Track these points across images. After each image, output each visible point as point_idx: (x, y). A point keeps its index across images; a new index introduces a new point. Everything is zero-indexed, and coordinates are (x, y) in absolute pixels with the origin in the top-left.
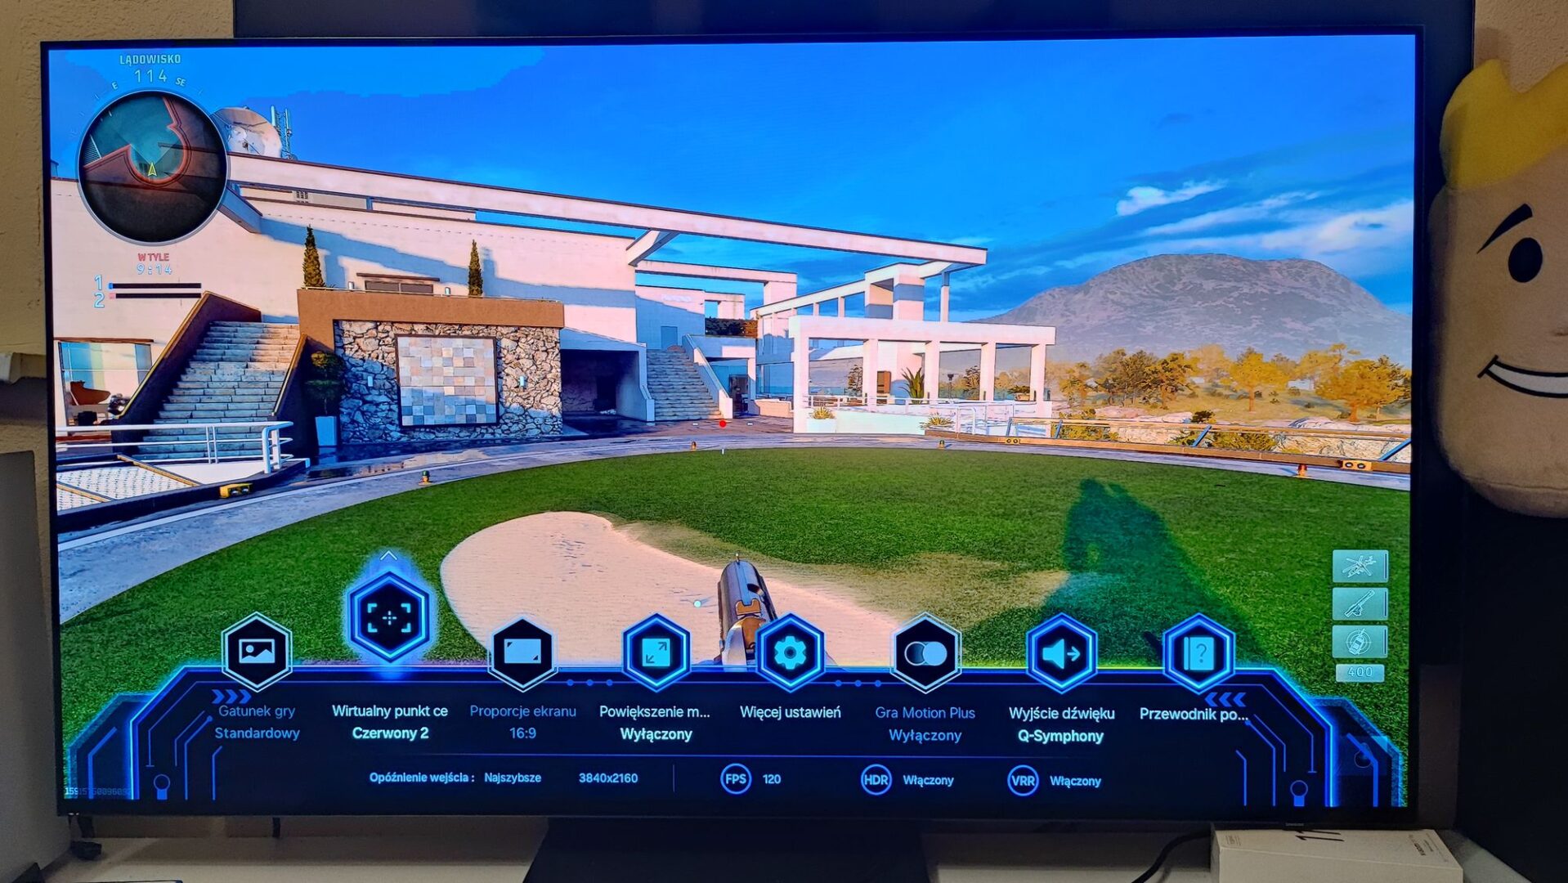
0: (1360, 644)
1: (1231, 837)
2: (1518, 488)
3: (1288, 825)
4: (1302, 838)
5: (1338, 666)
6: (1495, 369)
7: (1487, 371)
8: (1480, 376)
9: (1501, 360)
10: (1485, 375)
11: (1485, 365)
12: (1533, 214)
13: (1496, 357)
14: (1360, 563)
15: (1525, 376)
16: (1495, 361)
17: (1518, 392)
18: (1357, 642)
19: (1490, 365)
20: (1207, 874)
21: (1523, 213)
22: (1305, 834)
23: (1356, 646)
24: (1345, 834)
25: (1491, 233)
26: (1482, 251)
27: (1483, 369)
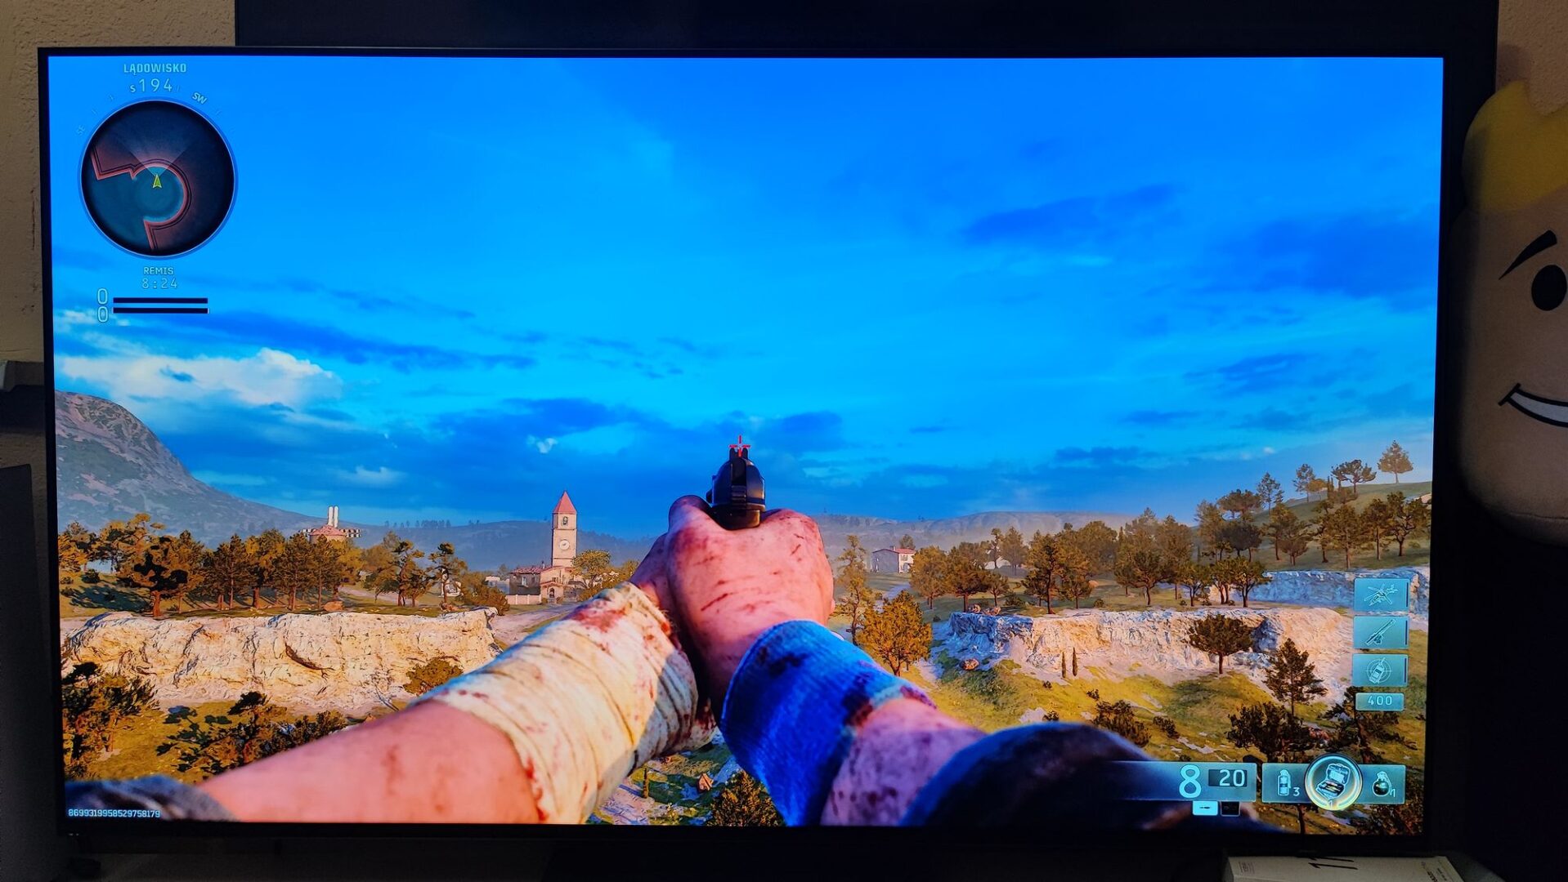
0: (1380, 672)
1: (1244, 864)
2: (1550, 520)
4: (1314, 865)
5: (1358, 695)
6: (1517, 397)
7: (1508, 399)
8: (1501, 404)
9: (1523, 388)
10: (1508, 405)
11: (1506, 394)
12: (1558, 241)
13: (1518, 385)
14: (1381, 591)
15: (1548, 405)
16: (1517, 389)
17: (1540, 422)
18: (1377, 671)
19: (1511, 393)
21: (1548, 240)
22: (1319, 861)
23: (1376, 675)
24: (1358, 862)
25: (1514, 259)
26: (1505, 277)
27: (1503, 397)
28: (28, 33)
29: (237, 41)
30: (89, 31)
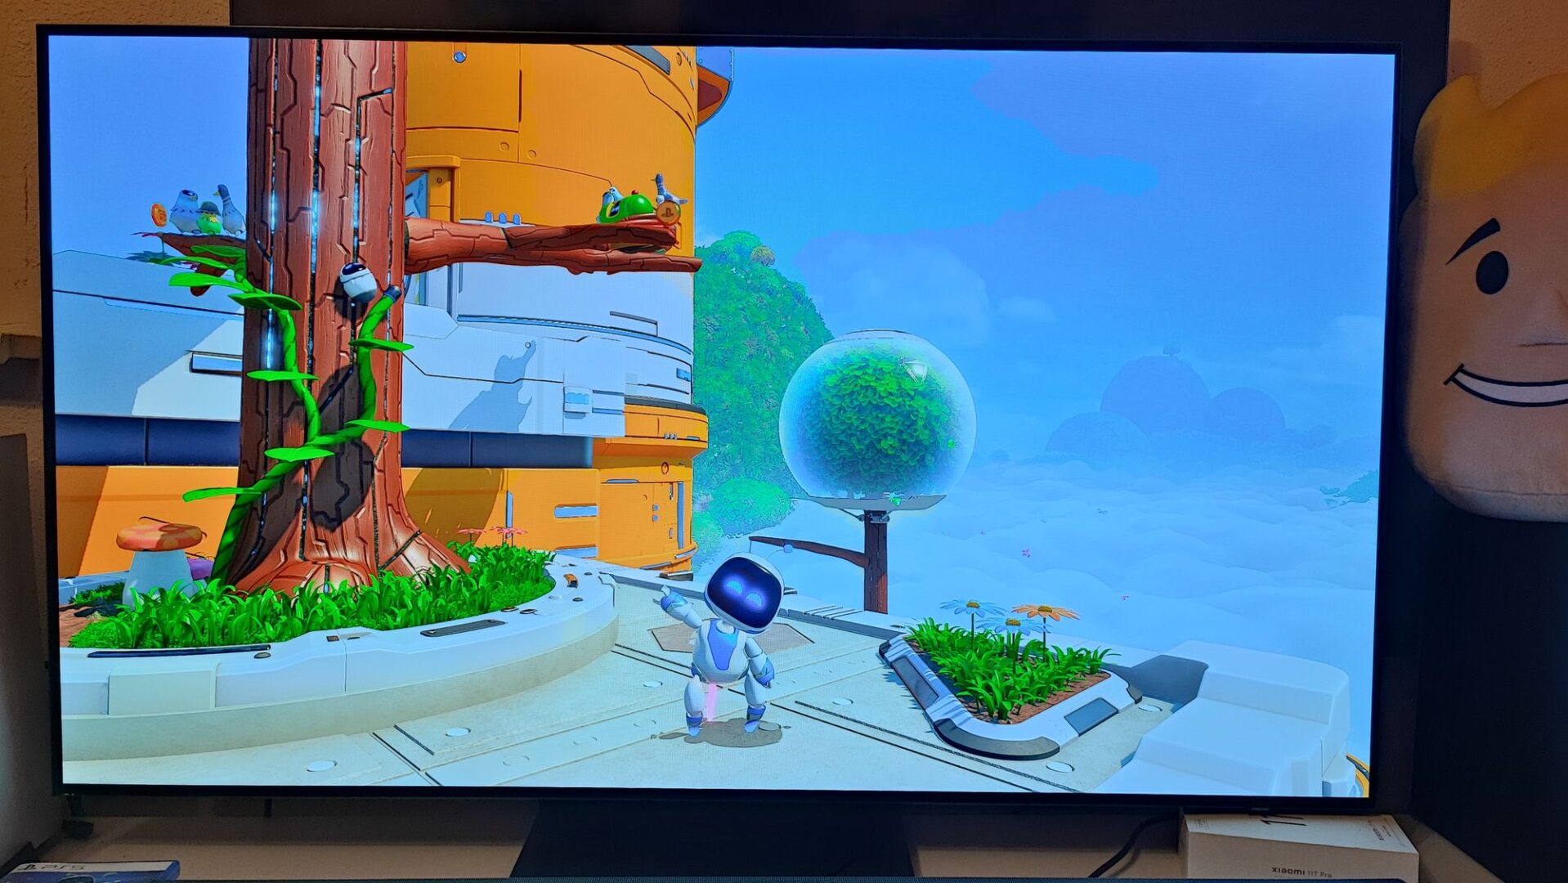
2: (1478, 492)
3: (1254, 809)
4: (1266, 822)
6: (1460, 377)
7: (1452, 379)
8: (1446, 383)
9: (1467, 368)
10: (1452, 384)
11: (1451, 374)
12: (1501, 229)
13: (1462, 365)
15: (1489, 385)
16: (1461, 369)
17: (1482, 400)
19: (1456, 373)
20: (1175, 855)
21: (1492, 227)
22: (1270, 818)
24: (1307, 820)
25: (1459, 246)
26: (1451, 263)
27: (1449, 376)
28: (21, 10)
29: (232, 21)
30: (82, 9)
